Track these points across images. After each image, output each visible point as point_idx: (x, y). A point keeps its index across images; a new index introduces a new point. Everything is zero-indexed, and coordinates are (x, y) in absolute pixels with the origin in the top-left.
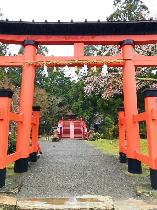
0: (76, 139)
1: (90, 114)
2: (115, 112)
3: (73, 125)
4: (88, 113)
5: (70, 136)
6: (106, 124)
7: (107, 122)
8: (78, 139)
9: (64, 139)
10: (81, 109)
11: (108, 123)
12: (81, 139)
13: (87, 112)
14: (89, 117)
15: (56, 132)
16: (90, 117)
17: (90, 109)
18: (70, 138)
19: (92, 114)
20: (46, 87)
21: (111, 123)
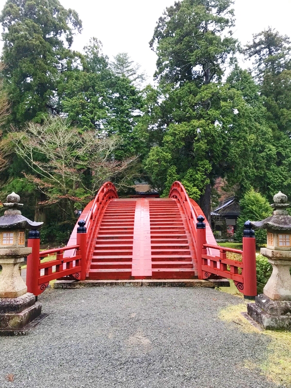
0: (160, 284)
1: (203, 181)
2: (269, 178)
3: (148, 214)
4: (194, 180)
5: (130, 267)
6: (251, 212)
7: (252, 205)
8: (172, 285)
9: (94, 285)
10: (173, 169)
11: (257, 209)
12: (191, 285)
13: (191, 176)
14: (199, 193)
15: (8, 256)
16: (201, 190)
17: (203, 168)
18: (129, 276)
19: (208, 181)
20: (72, 111)
21: (267, 210)
